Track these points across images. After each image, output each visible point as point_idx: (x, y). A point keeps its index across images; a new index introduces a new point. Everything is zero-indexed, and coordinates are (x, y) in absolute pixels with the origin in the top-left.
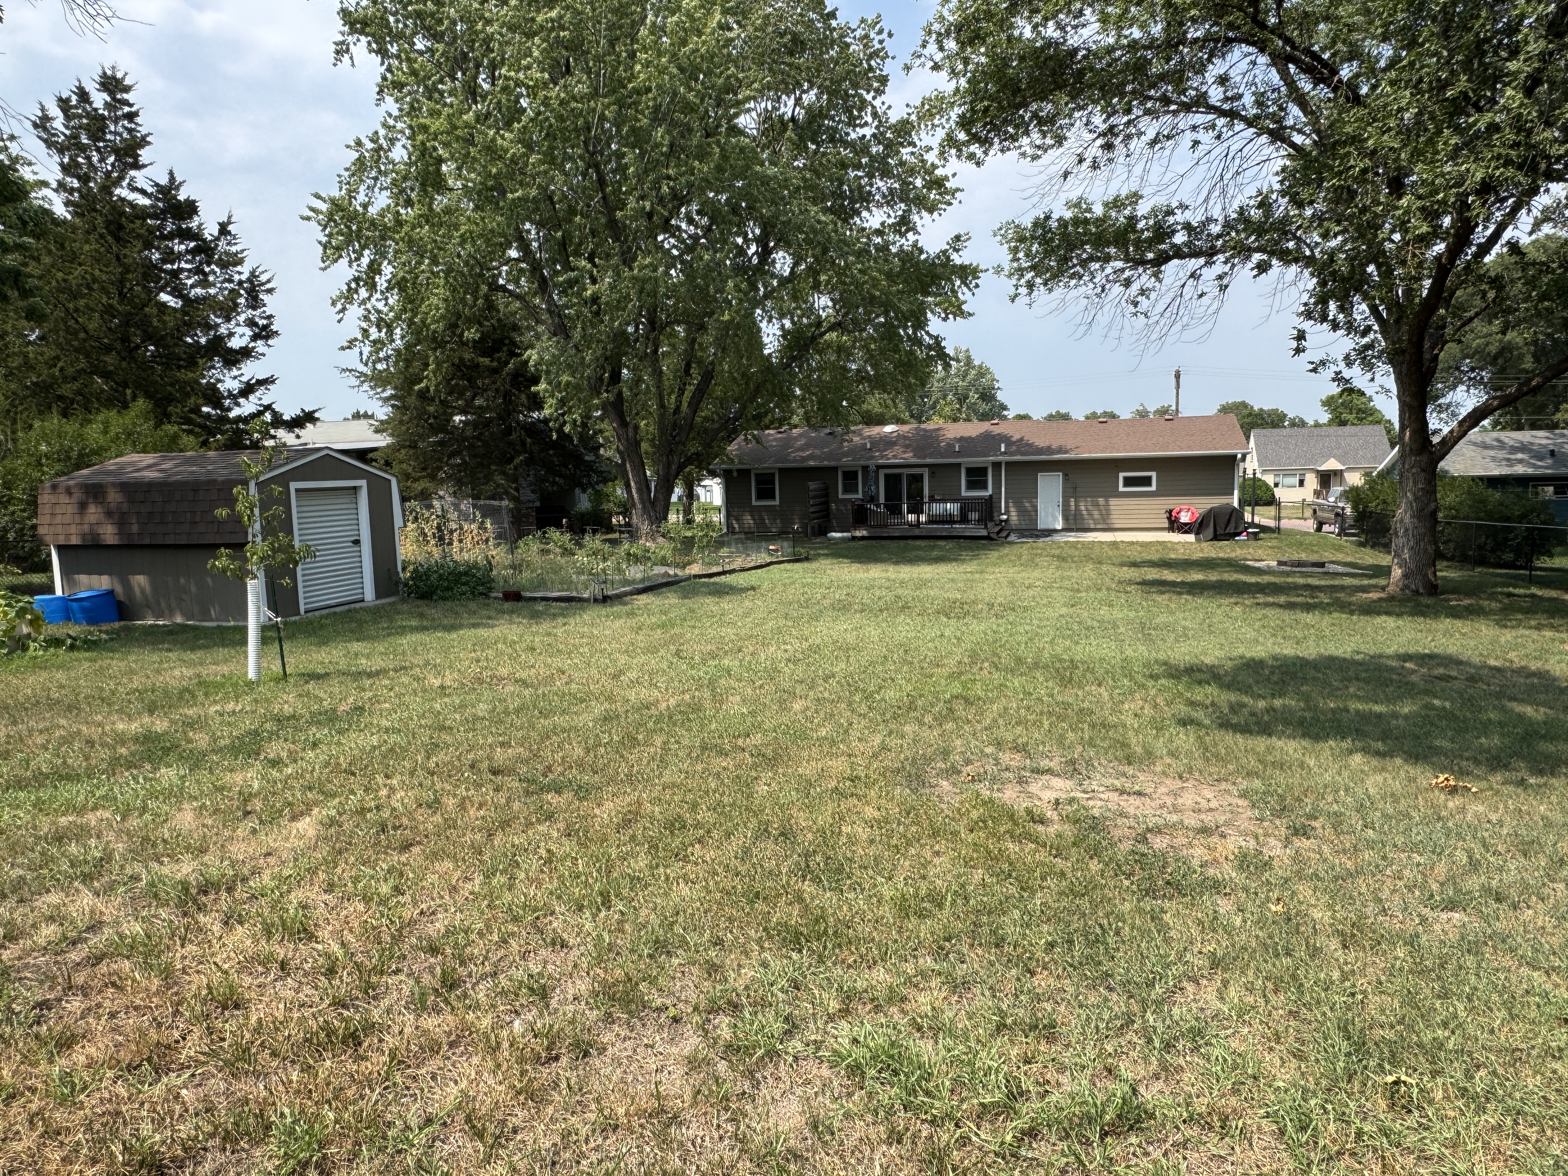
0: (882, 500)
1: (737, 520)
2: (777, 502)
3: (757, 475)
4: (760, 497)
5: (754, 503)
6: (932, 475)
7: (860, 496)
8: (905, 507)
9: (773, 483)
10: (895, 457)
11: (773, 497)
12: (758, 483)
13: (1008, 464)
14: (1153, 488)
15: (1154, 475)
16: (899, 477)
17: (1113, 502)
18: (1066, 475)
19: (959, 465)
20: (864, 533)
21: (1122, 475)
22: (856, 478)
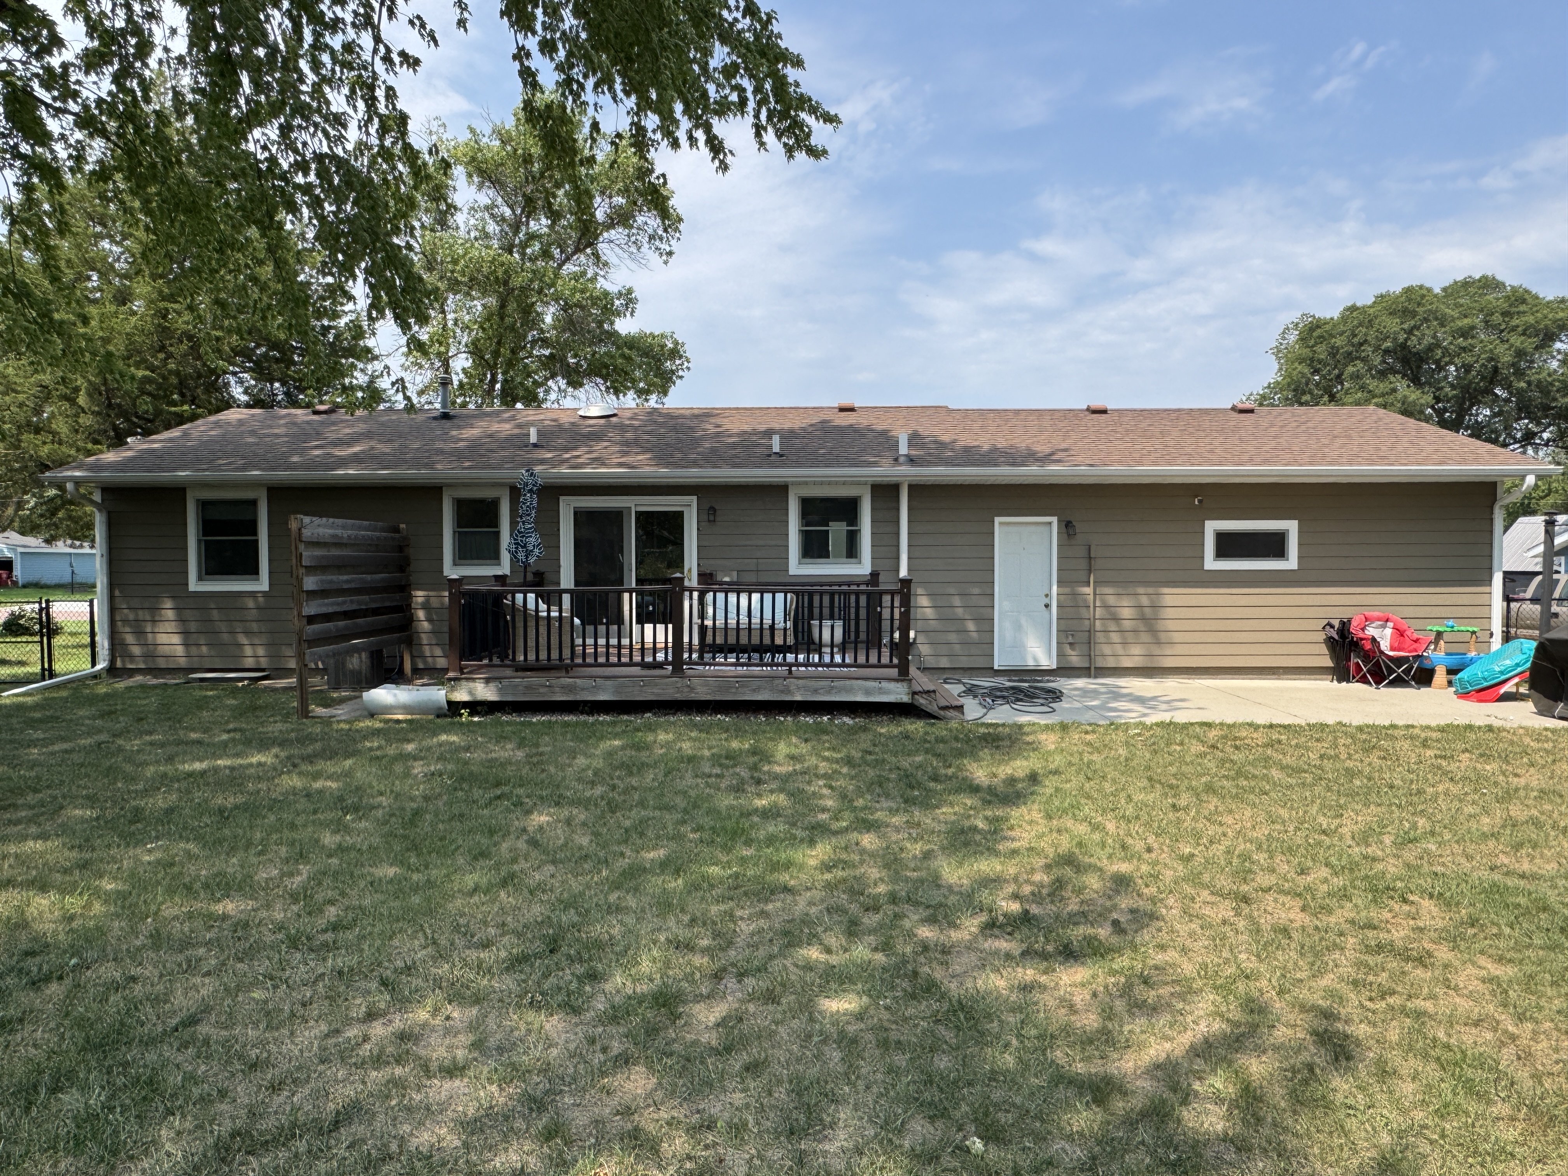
0: (567, 579)
1: (140, 633)
2: (263, 584)
3: (204, 505)
4: (210, 570)
5: (194, 585)
6: (708, 515)
7: (504, 568)
8: (629, 604)
9: (253, 528)
10: (599, 461)
11: (253, 570)
12: (208, 527)
13: (918, 490)
14: (1291, 562)
15: (1291, 527)
16: (616, 517)
17: (1172, 596)
18: (1067, 526)
19: (780, 490)
20: (484, 692)
21: (1212, 527)
22: (494, 522)
